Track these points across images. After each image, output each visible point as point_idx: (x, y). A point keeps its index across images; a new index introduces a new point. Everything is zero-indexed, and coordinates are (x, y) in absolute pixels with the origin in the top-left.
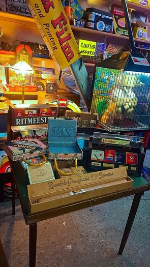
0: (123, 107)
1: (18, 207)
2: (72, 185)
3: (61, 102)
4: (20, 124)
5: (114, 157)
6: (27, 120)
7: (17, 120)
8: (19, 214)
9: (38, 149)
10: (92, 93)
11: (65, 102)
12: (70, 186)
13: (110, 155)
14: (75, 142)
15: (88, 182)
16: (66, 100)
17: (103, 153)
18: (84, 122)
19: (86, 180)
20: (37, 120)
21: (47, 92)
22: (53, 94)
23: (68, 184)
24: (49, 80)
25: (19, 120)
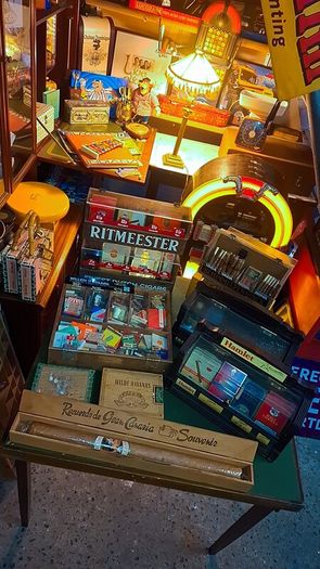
2: (110, 426)
3: (246, 185)
4: (97, 237)
6: (114, 234)
7: (93, 227)
11: (257, 188)
12: (105, 427)
15: (147, 434)
16: (260, 185)
18: (252, 274)
19: (145, 428)
20: (136, 237)
21: (238, 141)
22: (253, 149)
23: (101, 420)
24: (254, 111)
25: (96, 230)
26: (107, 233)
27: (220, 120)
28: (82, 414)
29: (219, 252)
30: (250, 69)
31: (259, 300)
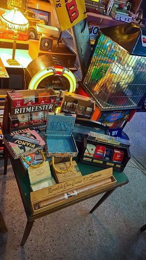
0: (118, 84)
1: (10, 166)
2: (67, 188)
3: (57, 70)
4: (18, 113)
5: (103, 153)
6: (26, 109)
8: (11, 173)
9: (37, 146)
10: (90, 59)
11: (61, 70)
13: (100, 150)
14: (70, 135)
15: (80, 184)
16: (62, 68)
17: (94, 148)
18: (81, 109)
19: (79, 182)
20: (35, 108)
21: (41, 48)
22: (48, 51)
23: (64, 188)
24: (44, 34)
25: (17, 110)
26: (22, 110)
27: (25, 38)
28: (56, 189)
29: (67, 103)
30: (31, 11)
31: (87, 118)
